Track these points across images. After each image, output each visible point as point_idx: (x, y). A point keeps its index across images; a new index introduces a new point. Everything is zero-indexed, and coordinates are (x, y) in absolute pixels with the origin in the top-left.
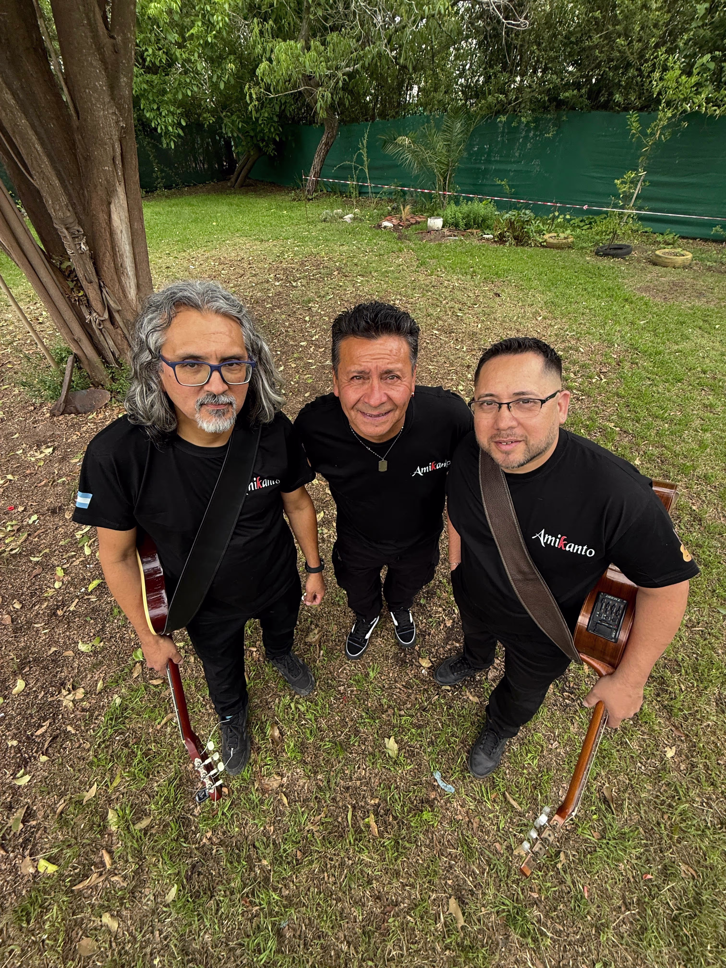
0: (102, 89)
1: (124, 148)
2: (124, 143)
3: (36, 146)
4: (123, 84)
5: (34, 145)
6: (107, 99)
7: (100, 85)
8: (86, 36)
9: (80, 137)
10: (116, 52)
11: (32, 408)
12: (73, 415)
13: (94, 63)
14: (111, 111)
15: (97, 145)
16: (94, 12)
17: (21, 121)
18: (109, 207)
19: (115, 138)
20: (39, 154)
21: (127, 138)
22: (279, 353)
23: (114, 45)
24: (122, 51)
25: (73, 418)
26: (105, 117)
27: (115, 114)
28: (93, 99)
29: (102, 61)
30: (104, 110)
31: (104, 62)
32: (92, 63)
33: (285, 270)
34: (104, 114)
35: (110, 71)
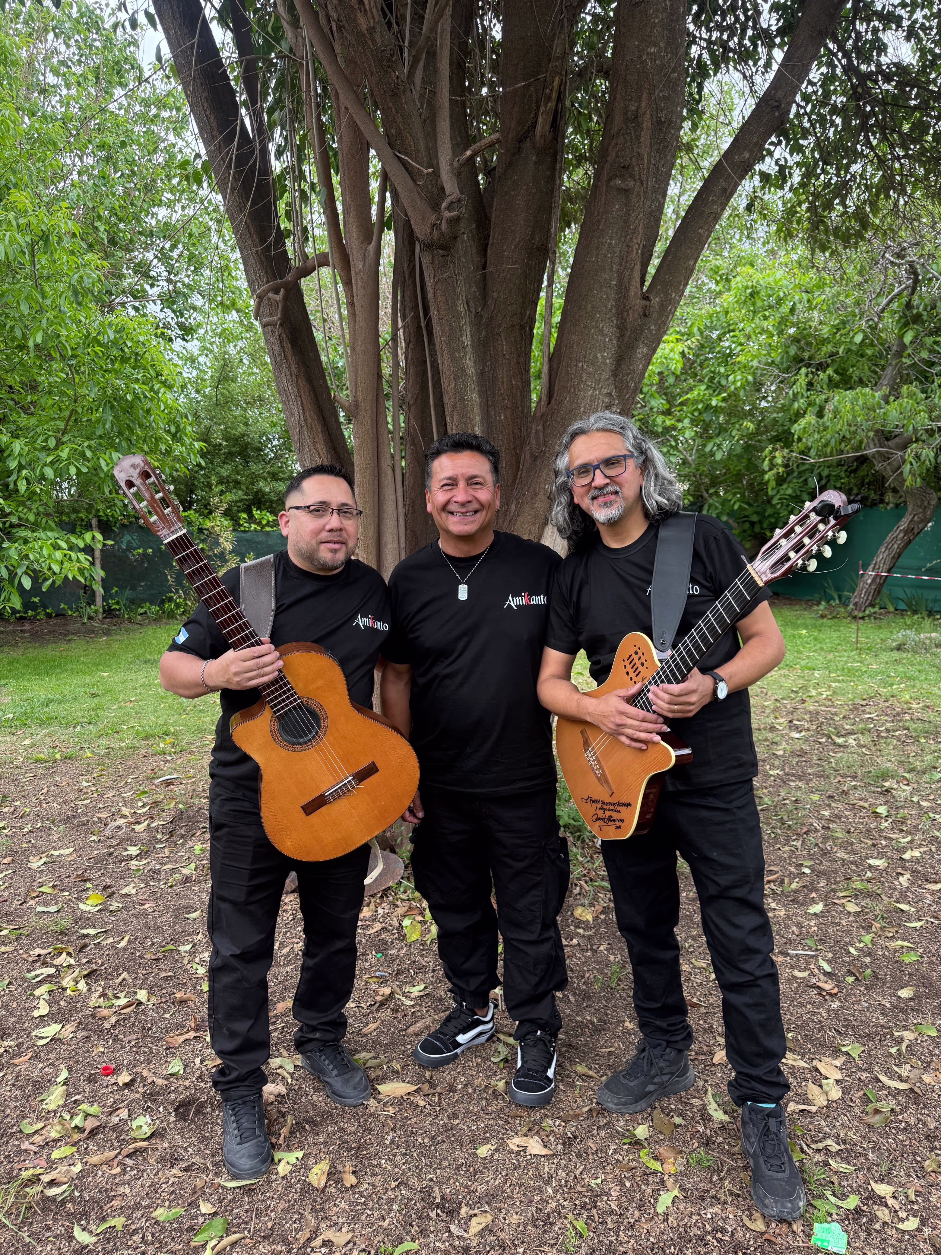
0: (604, 363)
4: (639, 356)
6: (605, 375)
7: (603, 358)
8: (608, 299)
9: (540, 427)
10: (645, 316)
13: (606, 330)
14: (605, 391)
16: (632, 270)
18: (543, 528)
22: (807, 871)
23: (645, 308)
24: (655, 315)
27: (610, 394)
28: (584, 375)
29: (618, 328)
30: (594, 389)
31: (621, 328)
32: (602, 331)
33: (814, 715)
34: (592, 396)
35: (626, 339)
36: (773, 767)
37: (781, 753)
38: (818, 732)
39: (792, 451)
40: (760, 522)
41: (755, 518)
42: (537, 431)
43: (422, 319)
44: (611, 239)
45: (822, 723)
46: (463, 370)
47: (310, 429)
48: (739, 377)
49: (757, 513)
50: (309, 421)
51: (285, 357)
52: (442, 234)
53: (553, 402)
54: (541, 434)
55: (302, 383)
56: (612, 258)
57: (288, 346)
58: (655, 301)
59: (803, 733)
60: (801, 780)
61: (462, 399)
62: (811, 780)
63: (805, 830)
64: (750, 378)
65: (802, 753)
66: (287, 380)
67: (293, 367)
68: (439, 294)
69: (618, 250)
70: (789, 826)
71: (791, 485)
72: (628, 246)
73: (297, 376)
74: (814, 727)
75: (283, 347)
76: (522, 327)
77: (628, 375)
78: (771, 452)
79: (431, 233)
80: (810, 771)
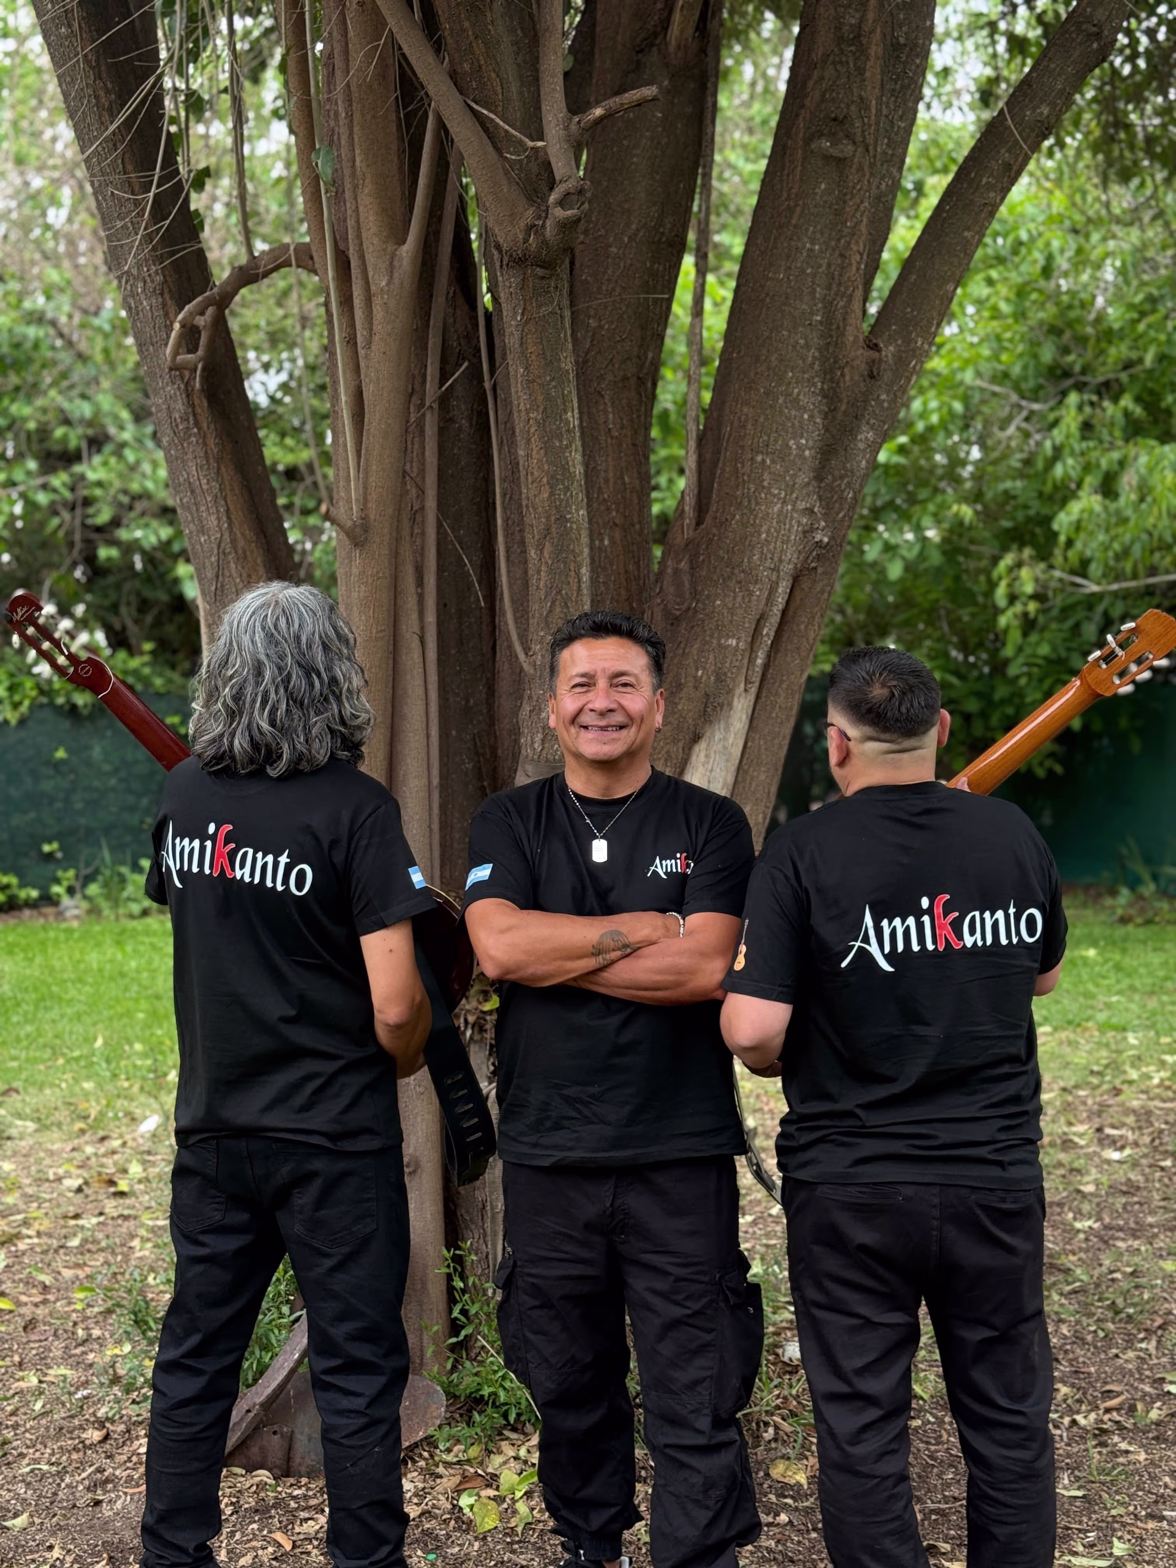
0: (801, 456)
1: (798, 596)
2: (805, 584)
3: (584, 570)
4: (861, 446)
5: (579, 567)
6: (803, 478)
7: (799, 447)
8: (808, 346)
10: (872, 376)
11: (95, 1435)
12: (263, 1475)
13: (804, 400)
14: (801, 505)
15: (732, 584)
16: (850, 298)
17: (577, 511)
18: (690, 749)
19: (787, 568)
20: (579, 589)
21: (820, 570)
23: (871, 363)
24: (887, 376)
25: (262, 1486)
26: (782, 517)
27: (810, 511)
28: (766, 476)
29: (825, 397)
30: (784, 502)
31: (831, 397)
32: (797, 400)
33: (1144, 1117)
34: (780, 511)
35: (840, 416)
36: (1079, 1215)
37: (1090, 1188)
38: (1155, 1149)
39: (1051, 567)
40: (984, 715)
41: (972, 706)
42: (677, 572)
43: (486, 376)
44: (813, 243)
45: (1161, 1131)
46: (565, 468)
47: (242, 558)
48: (933, 404)
49: (978, 695)
50: (241, 543)
51: (197, 424)
52: (545, 242)
53: (708, 519)
54: (686, 579)
55: (228, 472)
56: (814, 275)
57: (202, 404)
58: (889, 351)
59: (1127, 1152)
60: (1136, 1238)
61: (562, 519)
62: (1155, 1236)
63: (1159, 1321)
64: (958, 406)
65: (1131, 1189)
66: (199, 467)
67: (211, 442)
68: (530, 340)
69: (824, 262)
70: (1129, 1316)
71: (1047, 635)
72: (842, 255)
73: (219, 459)
74: (1147, 1139)
75: (193, 406)
76: (641, 381)
77: (842, 478)
78: (1010, 570)
79: (526, 241)
80: (1150, 1219)
